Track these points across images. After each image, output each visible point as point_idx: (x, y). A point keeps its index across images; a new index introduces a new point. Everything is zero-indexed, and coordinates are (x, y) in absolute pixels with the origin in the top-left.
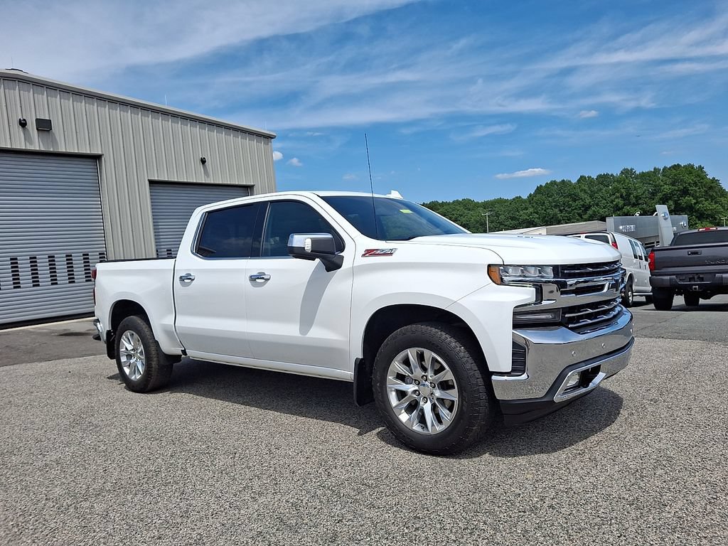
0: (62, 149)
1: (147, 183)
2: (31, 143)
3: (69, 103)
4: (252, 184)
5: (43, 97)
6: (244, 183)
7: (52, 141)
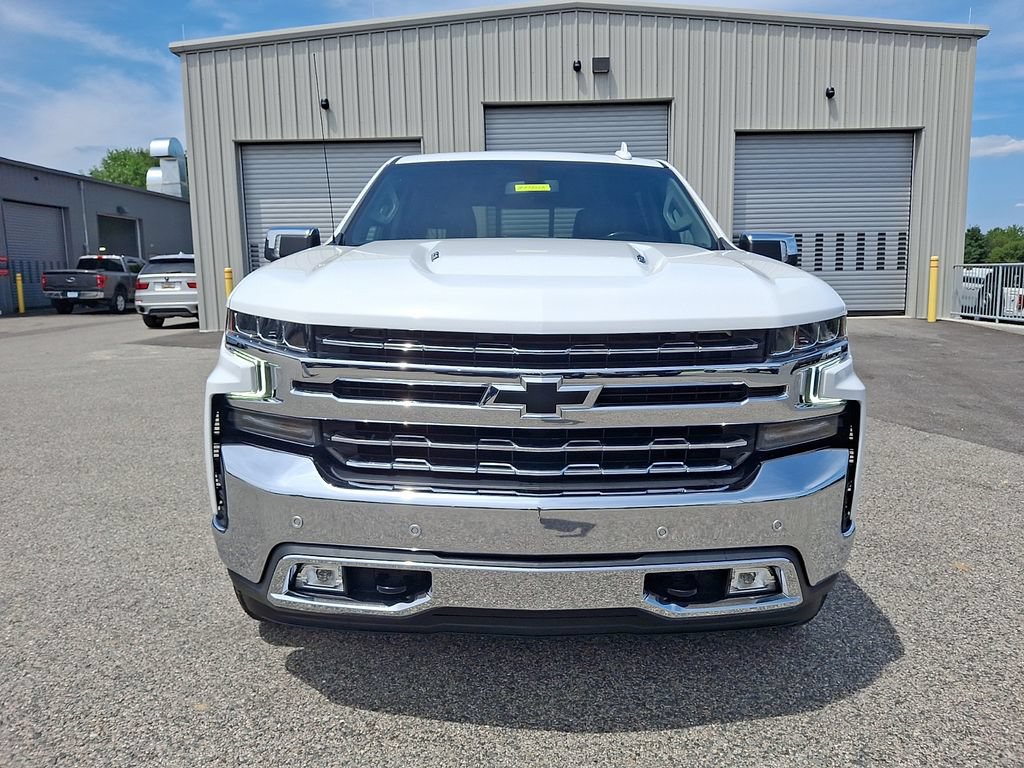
0: (621, 97)
1: (733, 135)
2: (585, 91)
3: (635, 29)
4: (920, 125)
5: (603, 27)
6: (904, 126)
7: (610, 87)
